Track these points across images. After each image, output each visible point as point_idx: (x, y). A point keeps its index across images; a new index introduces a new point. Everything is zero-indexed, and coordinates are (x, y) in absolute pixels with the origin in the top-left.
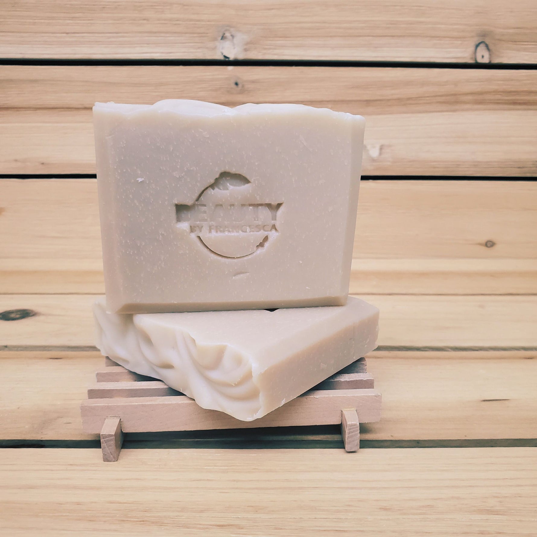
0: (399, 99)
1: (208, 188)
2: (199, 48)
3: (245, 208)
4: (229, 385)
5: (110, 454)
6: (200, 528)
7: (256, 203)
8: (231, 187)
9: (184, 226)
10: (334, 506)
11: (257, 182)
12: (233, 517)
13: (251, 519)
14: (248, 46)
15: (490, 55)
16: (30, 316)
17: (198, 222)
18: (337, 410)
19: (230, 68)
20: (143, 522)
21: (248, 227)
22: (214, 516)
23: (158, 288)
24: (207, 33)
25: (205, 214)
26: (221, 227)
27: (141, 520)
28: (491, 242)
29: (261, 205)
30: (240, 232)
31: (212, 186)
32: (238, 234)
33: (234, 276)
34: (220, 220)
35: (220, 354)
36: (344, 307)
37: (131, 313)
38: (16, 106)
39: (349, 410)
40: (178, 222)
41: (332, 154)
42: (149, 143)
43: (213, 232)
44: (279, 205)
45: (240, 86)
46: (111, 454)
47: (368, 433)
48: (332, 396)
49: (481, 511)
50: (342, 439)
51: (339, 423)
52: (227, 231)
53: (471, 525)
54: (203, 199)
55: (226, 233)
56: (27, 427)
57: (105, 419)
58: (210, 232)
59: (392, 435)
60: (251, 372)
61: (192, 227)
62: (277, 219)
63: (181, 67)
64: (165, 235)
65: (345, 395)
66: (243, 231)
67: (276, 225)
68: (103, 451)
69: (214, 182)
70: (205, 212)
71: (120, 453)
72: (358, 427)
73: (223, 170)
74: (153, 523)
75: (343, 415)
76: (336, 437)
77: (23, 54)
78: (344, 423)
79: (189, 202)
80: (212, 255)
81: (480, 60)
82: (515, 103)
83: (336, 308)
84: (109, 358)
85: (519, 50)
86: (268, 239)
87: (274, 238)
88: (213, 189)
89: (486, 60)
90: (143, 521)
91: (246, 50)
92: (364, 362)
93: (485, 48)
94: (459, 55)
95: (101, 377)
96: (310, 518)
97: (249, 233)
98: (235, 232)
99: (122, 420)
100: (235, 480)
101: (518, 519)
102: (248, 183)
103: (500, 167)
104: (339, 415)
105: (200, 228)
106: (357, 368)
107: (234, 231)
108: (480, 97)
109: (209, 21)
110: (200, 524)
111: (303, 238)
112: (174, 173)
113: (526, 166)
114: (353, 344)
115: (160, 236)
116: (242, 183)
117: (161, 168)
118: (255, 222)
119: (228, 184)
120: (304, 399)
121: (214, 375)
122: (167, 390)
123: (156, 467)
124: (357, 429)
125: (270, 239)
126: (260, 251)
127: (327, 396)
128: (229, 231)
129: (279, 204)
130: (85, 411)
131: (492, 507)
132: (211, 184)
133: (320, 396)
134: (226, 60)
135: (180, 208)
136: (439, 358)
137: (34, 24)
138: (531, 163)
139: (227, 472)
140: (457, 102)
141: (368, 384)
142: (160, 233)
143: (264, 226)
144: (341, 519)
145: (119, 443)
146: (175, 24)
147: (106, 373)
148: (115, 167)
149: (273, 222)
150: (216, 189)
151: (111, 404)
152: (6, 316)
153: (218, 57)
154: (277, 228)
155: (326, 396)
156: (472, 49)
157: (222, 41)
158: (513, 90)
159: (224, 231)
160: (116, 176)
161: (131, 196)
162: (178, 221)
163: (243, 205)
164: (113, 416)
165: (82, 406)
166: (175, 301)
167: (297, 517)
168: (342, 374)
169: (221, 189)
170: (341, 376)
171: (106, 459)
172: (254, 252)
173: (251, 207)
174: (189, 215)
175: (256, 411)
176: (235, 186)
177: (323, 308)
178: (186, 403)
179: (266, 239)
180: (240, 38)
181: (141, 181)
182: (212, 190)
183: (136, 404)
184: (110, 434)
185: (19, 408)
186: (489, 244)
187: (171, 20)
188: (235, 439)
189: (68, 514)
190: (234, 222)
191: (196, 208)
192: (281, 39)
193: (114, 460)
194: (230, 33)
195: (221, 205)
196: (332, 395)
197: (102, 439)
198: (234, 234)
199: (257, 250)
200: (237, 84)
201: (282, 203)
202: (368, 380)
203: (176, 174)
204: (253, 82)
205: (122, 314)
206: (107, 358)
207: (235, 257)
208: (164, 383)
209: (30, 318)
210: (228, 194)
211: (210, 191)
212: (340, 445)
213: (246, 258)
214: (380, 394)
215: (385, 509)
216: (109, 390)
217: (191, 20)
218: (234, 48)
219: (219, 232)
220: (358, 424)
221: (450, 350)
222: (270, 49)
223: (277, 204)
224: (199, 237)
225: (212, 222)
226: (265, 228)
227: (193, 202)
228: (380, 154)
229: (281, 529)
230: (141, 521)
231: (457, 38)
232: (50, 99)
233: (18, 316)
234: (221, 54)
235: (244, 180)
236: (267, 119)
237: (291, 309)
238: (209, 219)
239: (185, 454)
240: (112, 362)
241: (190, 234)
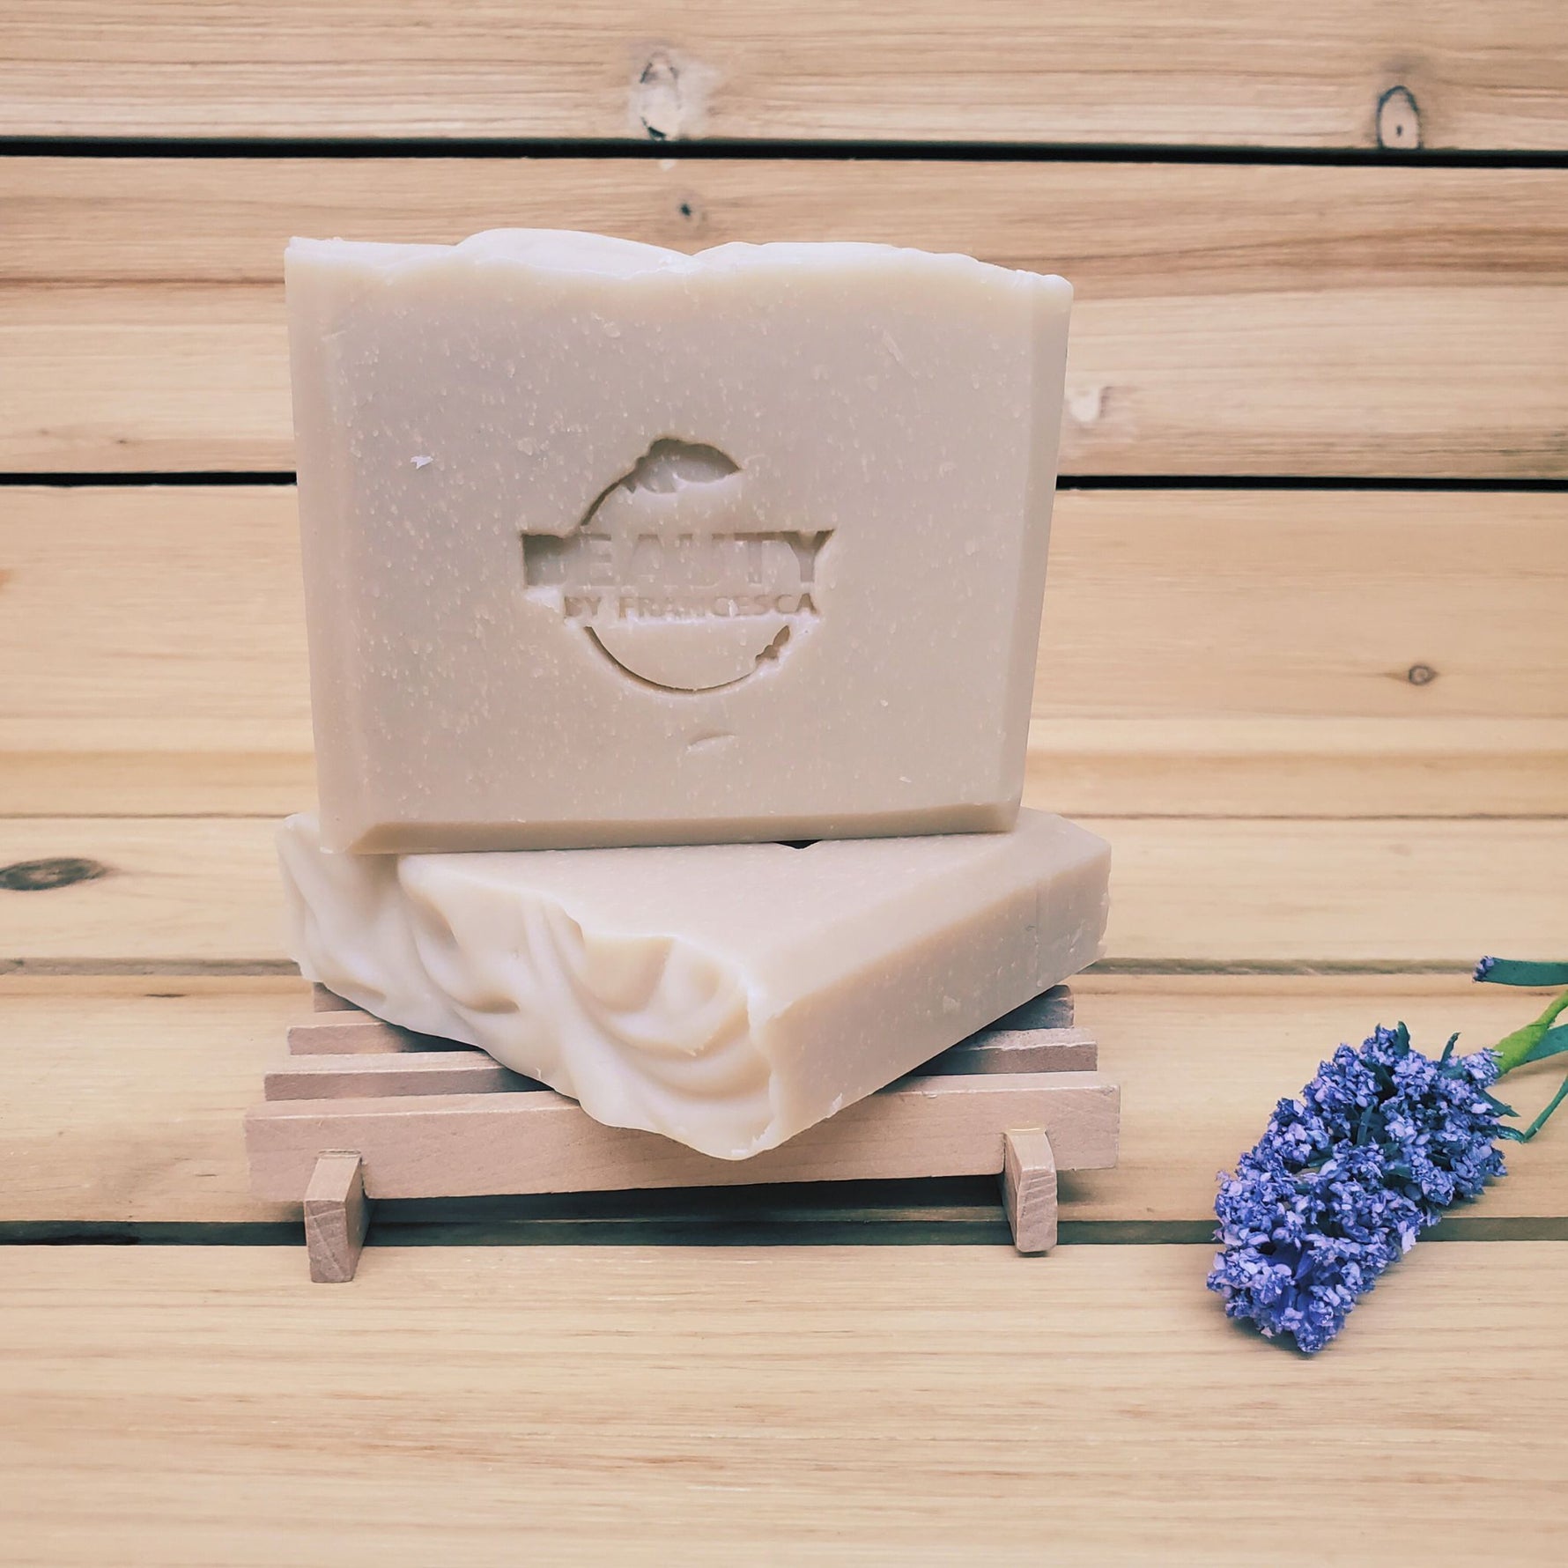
0: (1156, 254)
1: (617, 488)
2: (577, 106)
3: (722, 546)
4: (680, 1056)
5: (332, 1259)
6: (599, 1468)
7: (756, 530)
8: (683, 484)
9: (547, 597)
10: (988, 1405)
11: (758, 468)
12: (692, 1435)
13: (746, 1441)
14: (719, 99)
15: (1420, 125)
16: (86, 878)
17: (586, 585)
18: (990, 1133)
19: (667, 164)
20: (431, 1450)
21: (731, 602)
22: (638, 1434)
23: (470, 778)
24: (602, 64)
25: (606, 564)
26: (652, 601)
27: (425, 1444)
28: (1426, 668)
29: (769, 536)
30: (710, 615)
31: (628, 481)
32: (701, 621)
33: (691, 745)
34: (651, 581)
35: (654, 963)
36: (1008, 836)
37: (392, 852)
38: (44, 275)
39: (1025, 1133)
40: (529, 586)
41: (977, 386)
42: (448, 354)
43: (631, 614)
44: (822, 537)
45: (696, 216)
46: (335, 1261)
47: (1080, 1203)
48: (975, 1091)
49: (1414, 1419)
50: (1006, 1217)
51: (997, 1170)
52: (670, 611)
53: (1387, 1458)
54: (601, 519)
55: (669, 618)
56: (87, 1186)
57: (316, 1159)
58: (622, 613)
59: (1149, 1207)
60: (745, 1014)
61: (571, 600)
62: (816, 576)
63: (525, 163)
64: (493, 622)
65: (1014, 1090)
66: (716, 613)
67: (812, 595)
68: (309, 1251)
69: (633, 468)
70: (607, 557)
71: (358, 1259)
72: (1053, 1179)
73: (659, 432)
74: (461, 1453)
75: (1010, 1147)
76: (987, 1214)
77: (66, 123)
78: (1012, 1171)
79: (561, 526)
80: (629, 683)
81: (1391, 141)
82: (1491, 265)
83: (985, 838)
84: (325, 988)
85: (1502, 112)
86: (788, 634)
87: (806, 632)
88: (632, 489)
89: (1408, 142)
90: (432, 1448)
91: (713, 112)
92: (1065, 999)
93: (1407, 105)
94: (1330, 126)
95: (301, 1041)
96: (918, 1439)
97: (737, 619)
98: (695, 615)
99: (364, 1163)
100: (696, 1333)
101: (1521, 1441)
102: (730, 473)
103: (1451, 451)
104: (997, 1148)
105: (594, 603)
106: (1046, 1017)
107: (692, 611)
108: (1394, 248)
109: (605, 29)
110: (599, 1457)
111: (892, 632)
112: (520, 442)
113: (1525, 447)
114: (1036, 944)
115: (479, 626)
116: (717, 471)
117: (483, 427)
118: (752, 585)
119: (675, 476)
120: (895, 1099)
121: (637, 1027)
122: (496, 1074)
123: (465, 1296)
124: (1049, 1185)
125: (797, 637)
126: (767, 670)
127: (963, 1091)
128: (677, 613)
129: (823, 532)
130: (258, 1135)
131: (1448, 1407)
132: (627, 473)
133: (941, 1092)
134: (656, 142)
135: (537, 546)
136: (1281, 994)
137: (99, 35)
138: (1541, 439)
139: (674, 1310)
140: (1325, 263)
141: (1083, 1059)
142: (478, 617)
143: (780, 597)
144: (1007, 1441)
145: (358, 1229)
146: (509, 37)
147: (317, 1030)
148: (349, 425)
149: (804, 587)
150: (641, 490)
151: (334, 1113)
152: (19, 878)
153: (633, 131)
154: (814, 605)
155: (959, 1092)
156: (1369, 108)
157: (643, 86)
158: (1488, 226)
159: (661, 614)
160: (352, 449)
161: (394, 509)
162: (529, 584)
163: (718, 537)
164: (339, 1150)
165: (249, 1122)
166: (518, 814)
167: (879, 1437)
168: (1003, 1032)
169: (653, 490)
170: (999, 1038)
171: (319, 1276)
172: (748, 675)
173: (741, 543)
174: (562, 567)
175: (759, 1128)
176: (693, 479)
177: (948, 838)
178: (552, 1112)
179: (784, 635)
180: (697, 76)
181: (423, 466)
182: (628, 492)
183: (408, 1114)
184: (333, 1199)
185: (61, 1133)
186: (1420, 675)
187: (494, 24)
188: (694, 1218)
189: (212, 1428)
190: (692, 587)
191: (582, 545)
192: (815, 79)
193: (342, 1277)
194: (668, 62)
195: (655, 537)
196: (977, 1089)
197: (308, 1216)
198: (691, 621)
199: (757, 667)
200: (686, 210)
201: (831, 529)
202: (1079, 1046)
203: (525, 445)
204: (735, 204)
205: (362, 855)
206: (321, 987)
207: (695, 690)
208: (487, 1058)
209: (88, 882)
210: (676, 505)
211: (623, 496)
212: (1003, 1234)
213: (725, 692)
214: (1115, 1087)
215: (1136, 1413)
216: (327, 1077)
217: (556, 25)
218: (679, 107)
219: (647, 615)
220: (1053, 1171)
221: (1311, 970)
222: (783, 108)
223: (815, 533)
224: (590, 631)
225: (629, 587)
226: (782, 603)
227: (572, 528)
228: (1102, 413)
229: (835, 1469)
230: (426, 1448)
231: (1324, 77)
232: (143, 255)
233: (54, 878)
234: (641, 123)
235: (721, 462)
236: (787, 285)
237: (855, 841)
238: (618, 578)
239: (551, 1260)
240: (333, 998)
241: (566, 621)
